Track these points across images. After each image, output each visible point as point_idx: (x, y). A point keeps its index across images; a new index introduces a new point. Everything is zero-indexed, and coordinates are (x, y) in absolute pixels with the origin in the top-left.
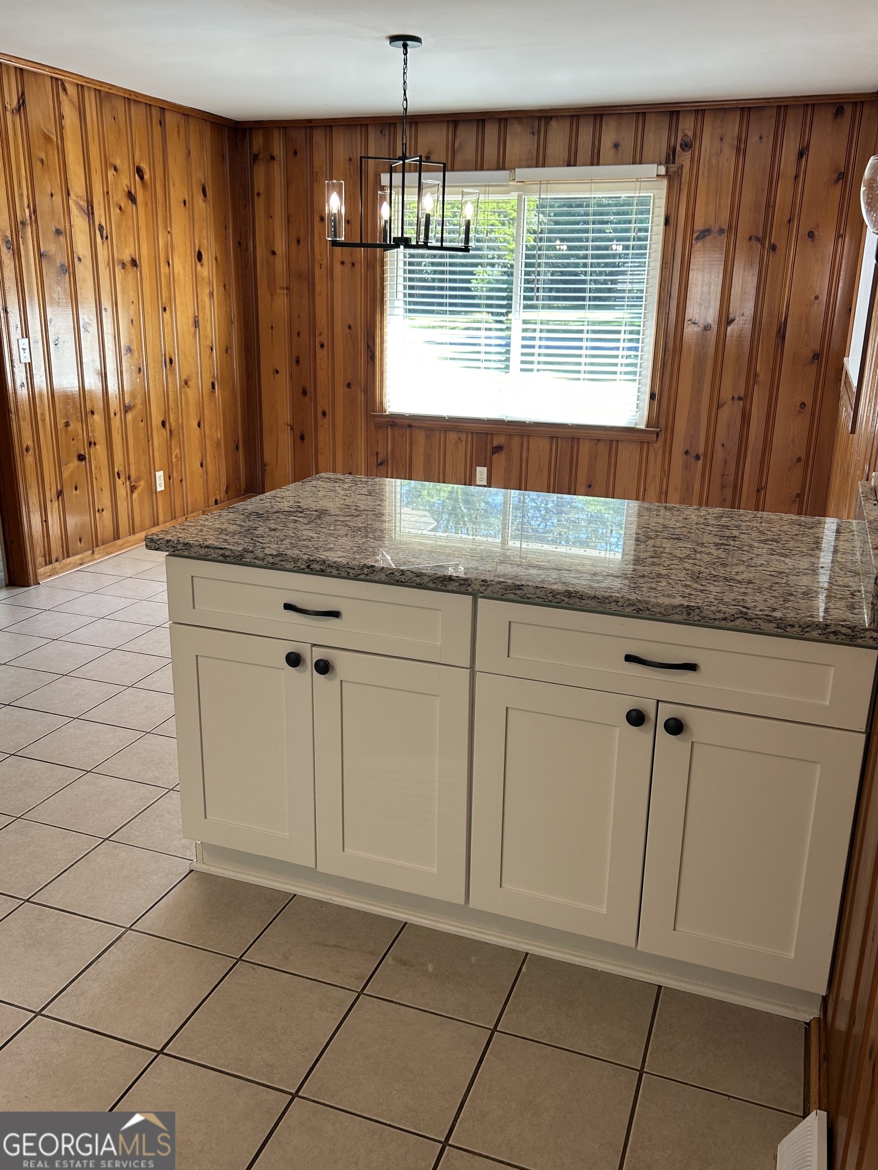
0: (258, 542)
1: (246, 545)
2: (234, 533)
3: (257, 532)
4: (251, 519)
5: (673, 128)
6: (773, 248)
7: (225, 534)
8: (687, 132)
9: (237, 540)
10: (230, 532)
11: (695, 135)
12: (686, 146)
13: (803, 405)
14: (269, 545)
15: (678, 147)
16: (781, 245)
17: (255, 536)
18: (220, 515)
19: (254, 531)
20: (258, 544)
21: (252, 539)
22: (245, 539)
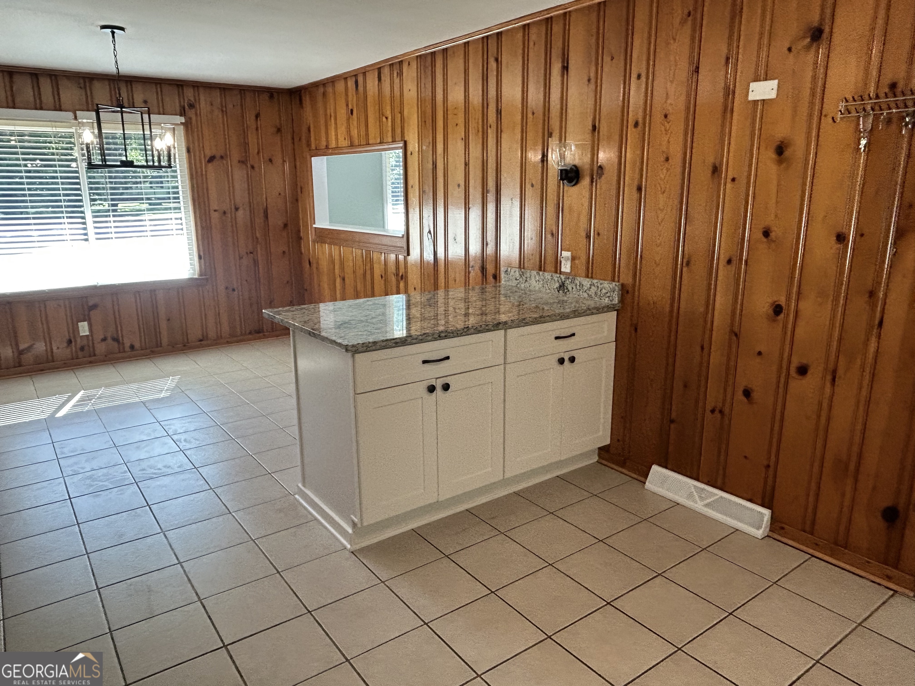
5: (181, 95)
6: (253, 167)
8: (190, 98)
11: (195, 100)
12: (191, 106)
13: (284, 252)
15: (186, 107)
16: (256, 165)
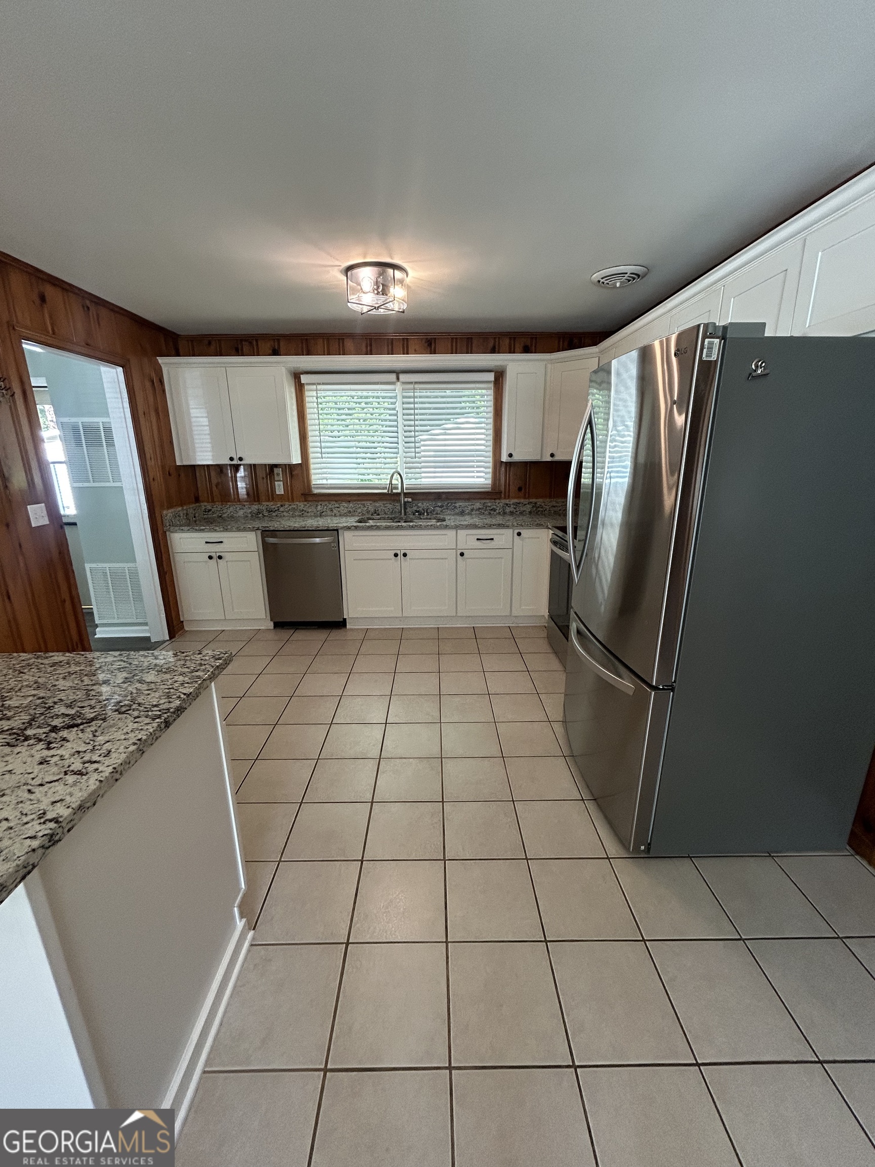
0: (124, 662)
1: (137, 657)
2: (149, 668)
3: (125, 675)
4: (129, 698)
7: (158, 666)
9: (145, 660)
10: (153, 669)
14: (115, 659)
17: (127, 669)
18: (169, 697)
19: (127, 676)
20: (125, 659)
21: (130, 664)
22: (137, 663)
